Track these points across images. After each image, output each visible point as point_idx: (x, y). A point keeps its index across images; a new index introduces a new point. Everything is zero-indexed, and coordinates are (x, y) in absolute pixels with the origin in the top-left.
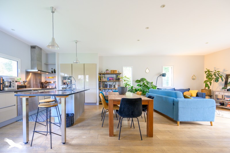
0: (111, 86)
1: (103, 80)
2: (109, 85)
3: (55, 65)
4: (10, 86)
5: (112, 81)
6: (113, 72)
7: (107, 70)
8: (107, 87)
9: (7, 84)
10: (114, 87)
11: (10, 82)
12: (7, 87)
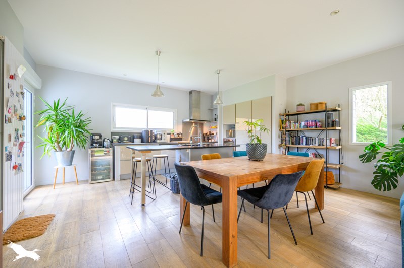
0: (309, 140)
1: (290, 128)
2: (307, 138)
3: (217, 111)
4: (161, 139)
5: (313, 128)
6: (316, 109)
7: (301, 105)
8: (299, 144)
9: (159, 136)
10: (319, 145)
11: (162, 135)
12: (159, 139)
